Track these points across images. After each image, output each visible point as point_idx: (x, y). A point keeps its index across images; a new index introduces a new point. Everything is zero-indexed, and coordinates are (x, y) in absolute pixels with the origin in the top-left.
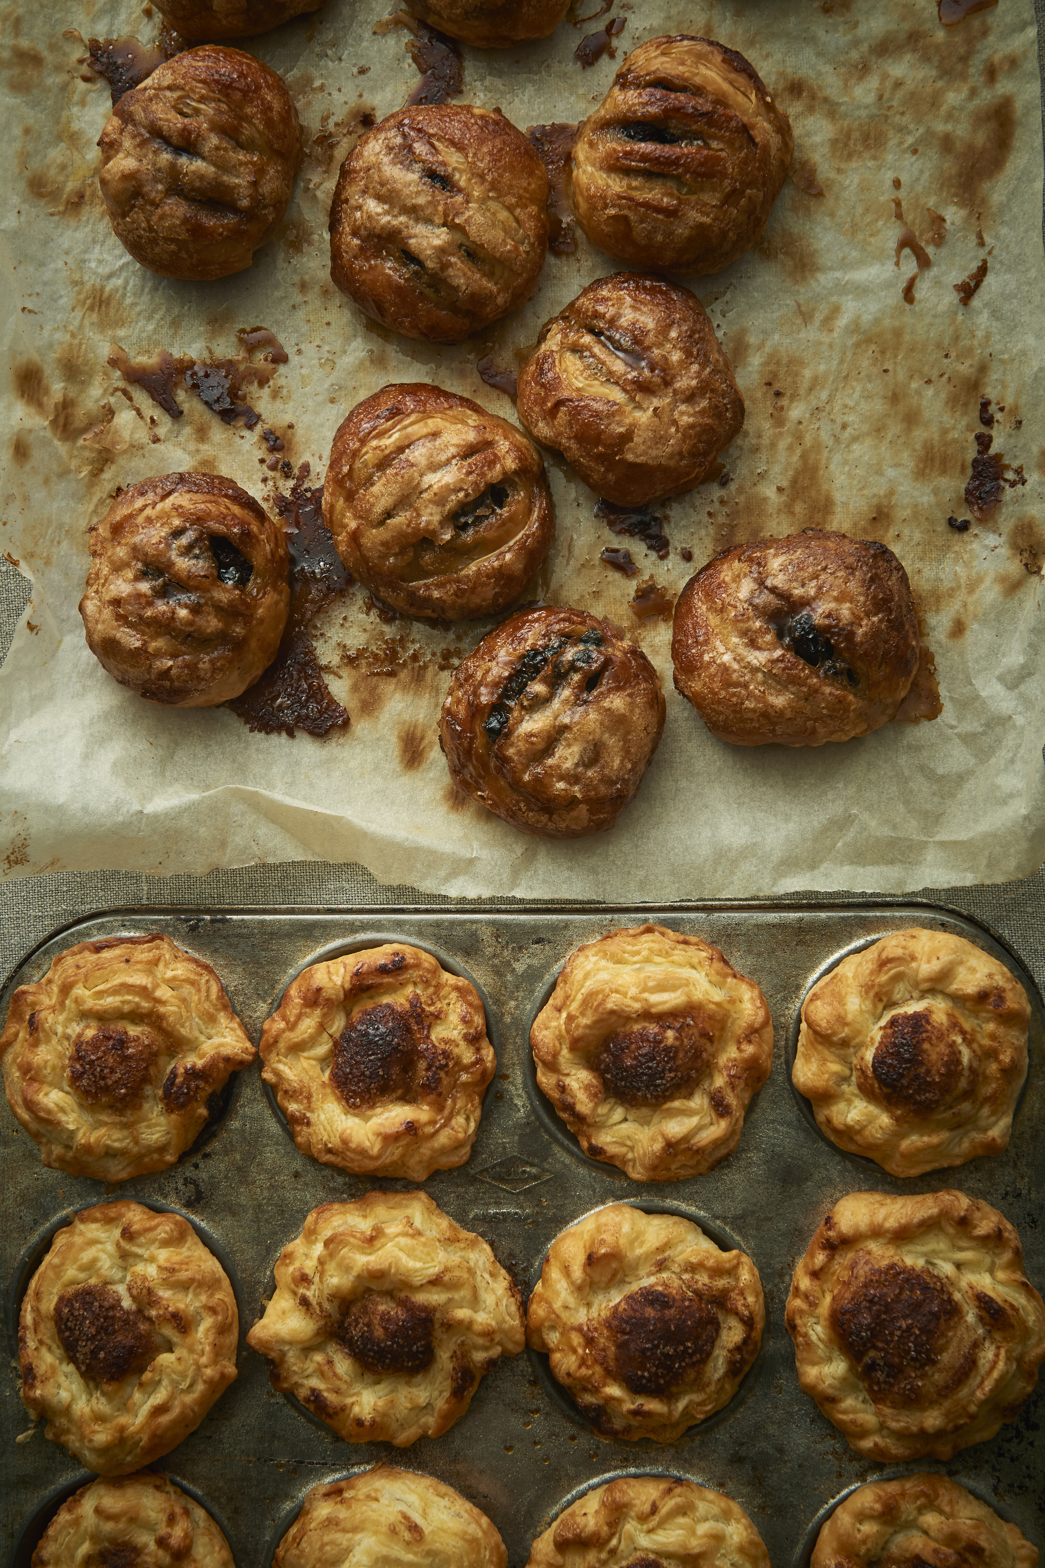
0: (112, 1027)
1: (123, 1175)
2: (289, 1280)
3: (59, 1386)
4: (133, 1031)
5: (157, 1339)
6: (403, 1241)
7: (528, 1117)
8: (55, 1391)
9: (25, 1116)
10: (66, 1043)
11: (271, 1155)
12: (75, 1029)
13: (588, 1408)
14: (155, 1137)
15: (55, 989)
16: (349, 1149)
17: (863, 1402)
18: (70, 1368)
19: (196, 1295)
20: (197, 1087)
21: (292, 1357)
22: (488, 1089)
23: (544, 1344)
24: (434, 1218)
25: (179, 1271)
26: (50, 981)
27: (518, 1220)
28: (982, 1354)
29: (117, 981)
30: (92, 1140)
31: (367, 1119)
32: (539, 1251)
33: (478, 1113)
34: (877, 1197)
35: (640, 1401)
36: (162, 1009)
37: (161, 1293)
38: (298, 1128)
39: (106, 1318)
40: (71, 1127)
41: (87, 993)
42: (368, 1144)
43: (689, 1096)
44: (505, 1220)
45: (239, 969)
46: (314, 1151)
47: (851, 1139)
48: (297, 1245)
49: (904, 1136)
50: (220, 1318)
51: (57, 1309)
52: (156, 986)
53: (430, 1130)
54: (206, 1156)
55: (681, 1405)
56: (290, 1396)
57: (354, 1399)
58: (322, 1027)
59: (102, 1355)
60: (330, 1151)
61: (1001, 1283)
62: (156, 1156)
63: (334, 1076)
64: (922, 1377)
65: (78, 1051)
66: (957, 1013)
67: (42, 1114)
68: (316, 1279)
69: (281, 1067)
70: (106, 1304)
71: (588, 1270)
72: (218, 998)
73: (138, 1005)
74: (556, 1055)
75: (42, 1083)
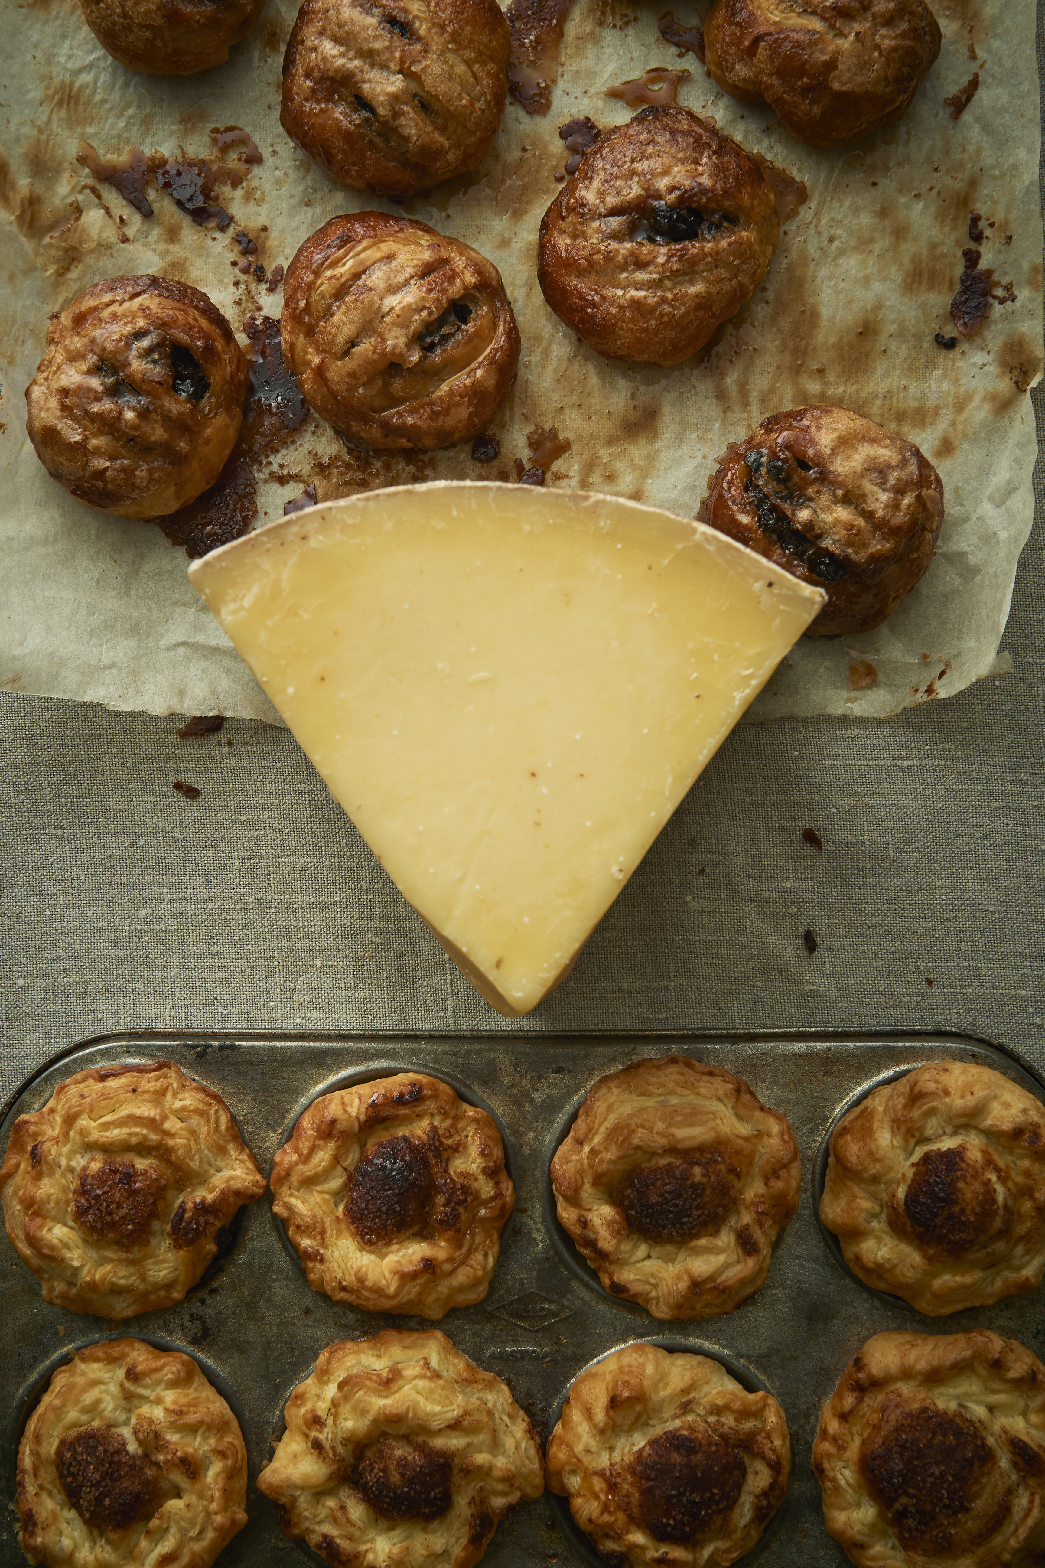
0: (118, 1160)
1: (129, 1313)
2: (301, 1422)
3: (61, 1533)
4: (141, 1164)
5: (164, 1485)
6: (421, 1383)
7: (546, 1252)
8: (57, 1538)
9: (27, 1251)
10: (70, 1176)
11: (281, 1290)
12: (79, 1162)
13: (610, 1555)
14: (162, 1274)
15: (59, 1119)
16: (364, 1288)
17: (892, 1548)
18: (72, 1514)
19: (205, 1439)
20: (207, 1222)
21: (303, 1502)
22: (506, 1225)
23: (564, 1488)
24: (450, 1357)
25: (187, 1413)
26: (52, 1111)
27: (535, 1357)
28: (1016, 1501)
29: (124, 1112)
30: (97, 1277)
31: (383, 1257)
32: (557, 1391)
33: (496, 1249)
34: (908, 1337)
35: (664, 1549)
36: (170, 1142)
37: (168, 1437)
38: (311, 1265)
39: (111, 1463)
40: (76, 1264)
41: (93, 1124)
42: (384, 1282)
43: (716, 1233)
44: (522, 1358)
45: (248, 1098)
46: (328, 1288)
47: (880, 1277)
48: (309, 1385)
49: (936, 1275)
50: (230, 1462)
51: (59, 1453)
52: (165, 1118)
53: (448, 1267)
54: (213, 1291)
55: (707, 1552)
56: (301, 1542)
57: (368, 1546)
58: (336, 1159)
59: (107, 1502)
60: (344, 1289)
61: (1034, 1426)
62: (162, 1293)
63: (348, 1211)
64: (955, 1524)
65: (83, 1185)
66: (991, 1150)
67: (46, 1251)
68: (330, 1422)
69: (293, 1201)
70: (111, 1449)
71: (611, 1413)
72: (227, 1129)
73: (145, 1137)
74: (577, 1189)
75: (45, 1217)
